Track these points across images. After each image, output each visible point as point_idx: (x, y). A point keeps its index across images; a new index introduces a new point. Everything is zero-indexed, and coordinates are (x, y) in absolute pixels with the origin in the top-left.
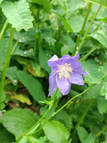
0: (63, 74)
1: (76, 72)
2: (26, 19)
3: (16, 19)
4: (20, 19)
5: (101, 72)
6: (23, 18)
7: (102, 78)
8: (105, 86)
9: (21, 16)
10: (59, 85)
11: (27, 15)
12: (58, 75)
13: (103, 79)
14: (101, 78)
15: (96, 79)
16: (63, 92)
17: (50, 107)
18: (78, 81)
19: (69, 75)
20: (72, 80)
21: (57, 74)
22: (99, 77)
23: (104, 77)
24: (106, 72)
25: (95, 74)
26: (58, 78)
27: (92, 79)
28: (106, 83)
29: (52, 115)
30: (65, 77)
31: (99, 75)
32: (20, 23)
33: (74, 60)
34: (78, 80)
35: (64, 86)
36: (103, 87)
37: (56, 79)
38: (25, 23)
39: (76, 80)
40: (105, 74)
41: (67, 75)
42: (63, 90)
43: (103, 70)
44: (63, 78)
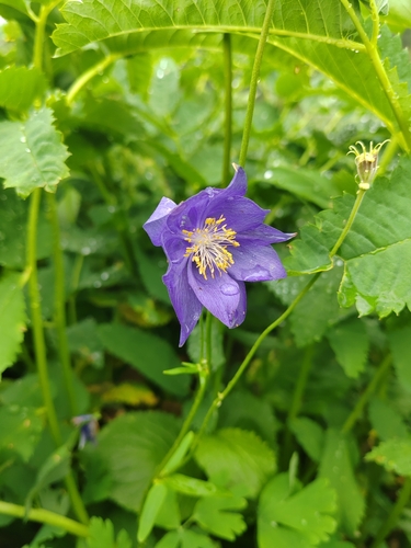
0: (208, 256)
1: (249, 241)
2: (48, 158)
3: (19, 161)
4: (31, 160)
5: (327, 229)
6: (41, 154)
7: (335, 249)
8: (352, 273)
9: (35, 152)
10: (204, 297)
11: (51, 143)
12: (194, 263)
13: (339, 252)
14: (331, 250)
15: (318, 257)
16: (225, 316)
17: (203, 381)
18: (263, 269)
19: (230, 255)
20: (243, 271)
21: (189, 265)
22: (323, 247)
23: (342, 245)
24: (343, 227)
25: (308, 243)
26: (196, 278)
27: (305, 260)
28: (351, 264)
29: (215, 402)
30: (218, 265)
31: (324, 241)
32: (30, 170)
33: (231, 201)
34: (262, 265)
35: (223, 296)
36: (345, 278)
37: (192, 281)
38: (46, 169)
39: (258, 267)
40: (341, 232)
41: (223, 259)
42: (223, 308)
43: (333, 222)
44: (213, 271)
